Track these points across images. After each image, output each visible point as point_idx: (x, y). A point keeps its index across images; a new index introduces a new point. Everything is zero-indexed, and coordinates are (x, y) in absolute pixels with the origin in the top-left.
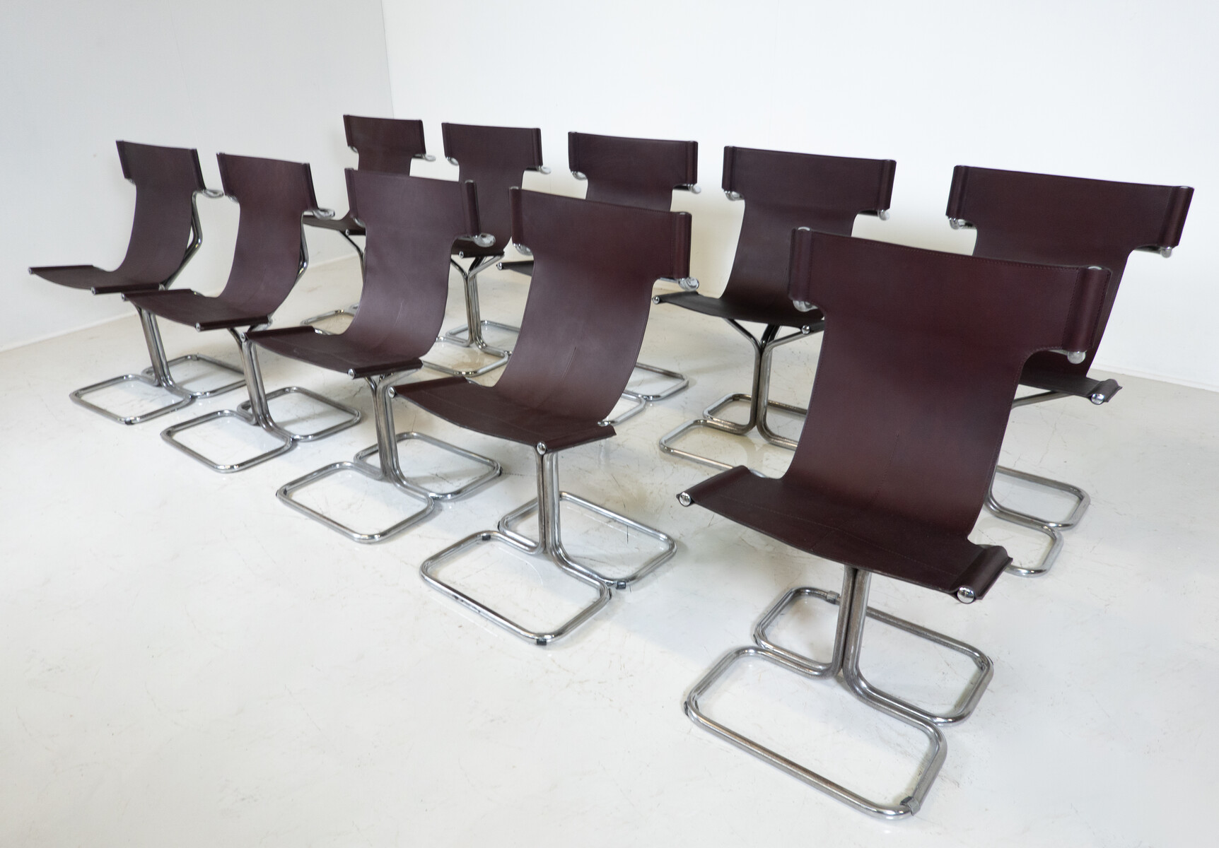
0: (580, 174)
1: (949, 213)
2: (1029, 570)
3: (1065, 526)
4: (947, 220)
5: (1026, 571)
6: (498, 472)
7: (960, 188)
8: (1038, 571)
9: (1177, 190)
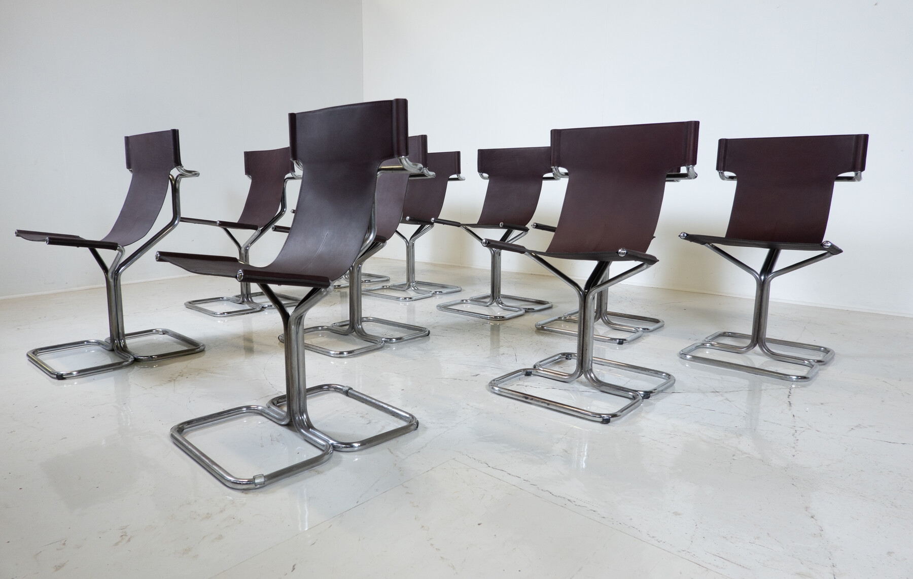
0: (485, 175)
1: (718, 169)
2: (798, 376)
3: (819, 361)
4: (717, 173)
5: (795, 377)
6: (427, 332)
7: (723, 152)
8: (804, 378)
9: (858, 136)
